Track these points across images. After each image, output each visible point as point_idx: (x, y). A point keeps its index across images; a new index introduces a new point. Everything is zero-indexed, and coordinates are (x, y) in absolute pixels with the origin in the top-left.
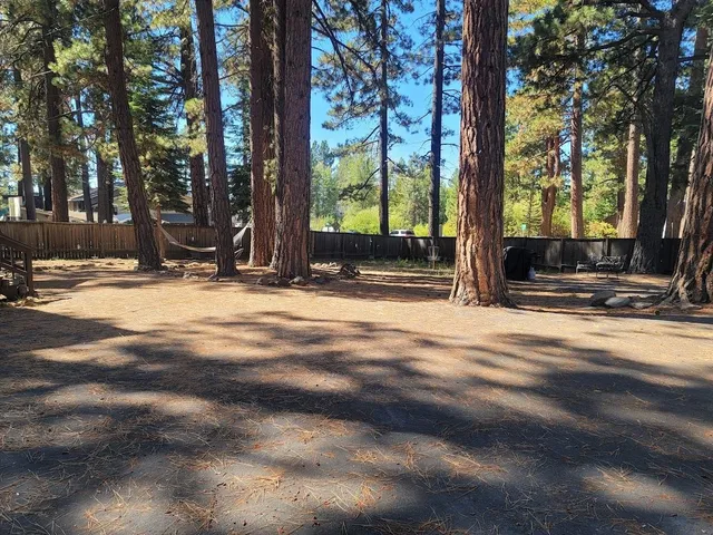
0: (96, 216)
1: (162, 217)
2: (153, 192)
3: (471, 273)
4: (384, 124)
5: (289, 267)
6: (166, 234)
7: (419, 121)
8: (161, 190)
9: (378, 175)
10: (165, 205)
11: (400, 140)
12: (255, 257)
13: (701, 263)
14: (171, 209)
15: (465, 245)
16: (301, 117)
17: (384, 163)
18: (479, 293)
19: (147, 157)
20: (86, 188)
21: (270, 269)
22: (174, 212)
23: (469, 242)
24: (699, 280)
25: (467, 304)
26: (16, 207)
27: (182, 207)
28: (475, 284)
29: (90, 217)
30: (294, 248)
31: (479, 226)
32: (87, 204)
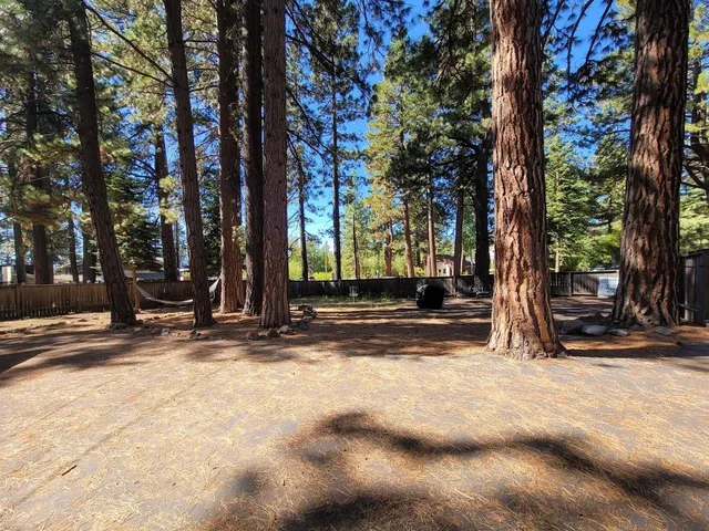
0: (81, 278)
1: (137, 276)
2: (129, 256)
3: (530, 320)
4: (302, 209)
5: (273, 316)
6: (141, 291)
7: (323, 209)
8: (135, 254)
9: (300, 242)
10: (139, 266)
11: (311, 221)
12: (226, 305)
13: (654, 293)
14: (146, 269)
15: (518, 290)
16: (280, 182)
17: (303, 235)
18: (543, 343)
19: (123, 224)
20: (73, 257)
21: (243, 315)
22: (148, 271)
23: (523, 288)
24: (655, 307)
25: (534, 357)
26: (8, 274)
27: (155, 267)
28: (537, 333)
29: (76, 279)
30: (277, 298)
31: (536, 269)
32: (73, 270)
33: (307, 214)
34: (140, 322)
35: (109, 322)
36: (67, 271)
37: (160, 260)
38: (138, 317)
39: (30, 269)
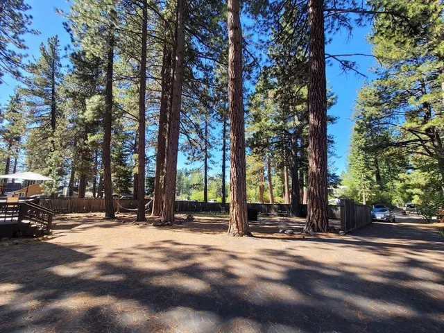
0: (97, 194)
2: (117, 187)
4: (206, 163)
5: (166, 218)
7: (218, 163)
8: (121, 186)
9: (203, 180)
11: (212, 169)
12: (154, 213)
13: (315, 217)
17: (206, 176)
18: (239, 231)
26: (66, 191)
27: (129, 192)
28: (237, 227)
29: (94, 195)
32: (94, 190)
33: (209, 165)
34: (116, 218)
35: (104, 216)
36: (91, 190)
37: (132, 189)
38: (116, 216)
39: (76, 189)
